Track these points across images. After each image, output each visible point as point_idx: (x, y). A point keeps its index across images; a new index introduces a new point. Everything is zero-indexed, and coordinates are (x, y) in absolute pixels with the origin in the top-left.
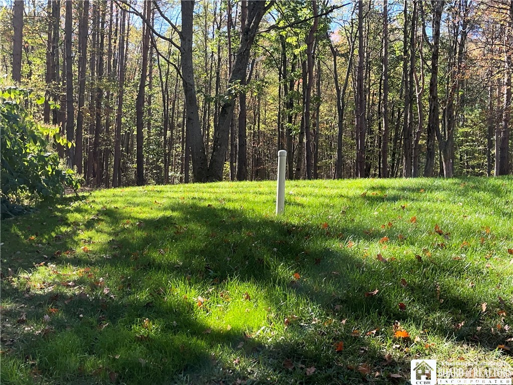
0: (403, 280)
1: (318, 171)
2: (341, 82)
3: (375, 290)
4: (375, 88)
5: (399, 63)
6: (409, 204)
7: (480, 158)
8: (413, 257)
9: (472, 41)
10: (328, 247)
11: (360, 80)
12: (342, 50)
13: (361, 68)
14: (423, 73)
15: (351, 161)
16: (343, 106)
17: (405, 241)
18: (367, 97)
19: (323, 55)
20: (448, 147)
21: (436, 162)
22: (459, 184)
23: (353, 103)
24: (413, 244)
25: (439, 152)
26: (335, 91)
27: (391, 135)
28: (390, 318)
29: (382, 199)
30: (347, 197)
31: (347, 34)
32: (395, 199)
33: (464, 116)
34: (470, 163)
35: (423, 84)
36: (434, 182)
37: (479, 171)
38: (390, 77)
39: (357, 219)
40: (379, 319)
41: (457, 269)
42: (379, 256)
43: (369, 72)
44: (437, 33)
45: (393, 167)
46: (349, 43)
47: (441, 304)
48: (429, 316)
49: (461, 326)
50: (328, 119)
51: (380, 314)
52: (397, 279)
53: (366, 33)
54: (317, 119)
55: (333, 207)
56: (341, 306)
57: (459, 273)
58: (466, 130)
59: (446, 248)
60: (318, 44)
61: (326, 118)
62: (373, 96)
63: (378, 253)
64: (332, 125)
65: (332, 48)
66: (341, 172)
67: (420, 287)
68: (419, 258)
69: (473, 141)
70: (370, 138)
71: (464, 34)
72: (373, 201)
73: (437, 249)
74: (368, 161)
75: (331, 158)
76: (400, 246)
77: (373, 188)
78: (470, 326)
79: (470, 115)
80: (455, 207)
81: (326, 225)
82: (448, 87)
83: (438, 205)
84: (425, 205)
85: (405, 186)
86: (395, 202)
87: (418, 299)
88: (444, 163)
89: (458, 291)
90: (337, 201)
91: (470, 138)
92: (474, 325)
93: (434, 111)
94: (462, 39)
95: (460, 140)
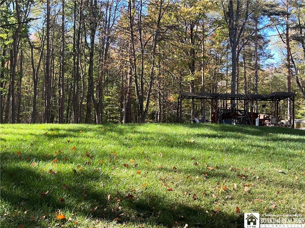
0: (64, 184)
1: (20, 119)
2: (36, 65)
3: (46, 191)
4: (57, 70)
5: (71, 57)
6: (72, 139)
7: (117, 114)
8: (71, 170)
9: (112, 48)
10: (19, 166)
11: (47, 64)
12: (37, 45)
13: (48, 57)
14: (85, 64)
15: (42, 113)
16: (37, 79)
17: (68, 161)
18: (52, 74)
19: (24, 47)
20: (99, 106)
21: (93, 115)
22: (102, 128)
23: (44, 78)
24: (72, 163)
25: (94, 109)
26: (32, 70)
27: (67, 98)
28: (54, 208)
29: (56, 136)
30: (35, 135)
31: (40, 36)
32: (64, 136)
33: (108, 90)
34: (111, 116)
35: (85, 70)
36: (88, 126)
37: (116, 120)
38: (66, 64)
39: (40, 148)
40: (48, 209)
41: (95, 176)
42: (51, 171)
43: (54, 60)
44: (92, 42)
45: (67, 117)
46: (41, 42)
47: (85, 197)
48: (78, 205)
49: (95, 209)
50: (27, 86)
51: (48, 206)
52: (61, 184)
53: (52, 37)
54: (20, 86)
55: (25, 141)
56: (25, 203)
57: (97, 178)
58: (109, 98)
59: (91, 164)
60: (21, 40)
61: (26, 86)
62: (56, 75)
63: (51, 169)
64: (30, 90)
65: (30, 43)
66: (35, 119)
67: (74, 188)
68: (75, 171)
69: (113, 104)
70: (54, 99)
71: (108, 44)
72: (51, 137)
73: (85, 165)
74: (52, 113)
75: (29, 110)
76: (64, 164)
77: (52, 130)
78: (101, 209)
79: (111, 89)
80: (98, 141)
81: (19, 153)
82: (99, 73)
83: (89, 140)
84: (81, 139)
85: (71, 128)
86: (64, 138)
87: (72, 195)
88: (96, 116)
89: (96, 189)
90: (29, 137)
91: (111, 102)
92: (103, 208)
93: (91, 85)
94: (106, 46)
95: (106, 103)
